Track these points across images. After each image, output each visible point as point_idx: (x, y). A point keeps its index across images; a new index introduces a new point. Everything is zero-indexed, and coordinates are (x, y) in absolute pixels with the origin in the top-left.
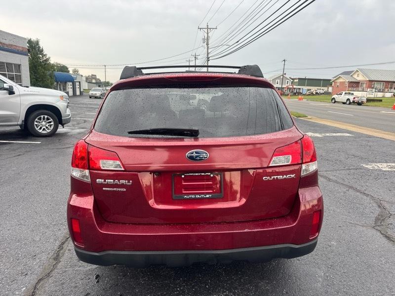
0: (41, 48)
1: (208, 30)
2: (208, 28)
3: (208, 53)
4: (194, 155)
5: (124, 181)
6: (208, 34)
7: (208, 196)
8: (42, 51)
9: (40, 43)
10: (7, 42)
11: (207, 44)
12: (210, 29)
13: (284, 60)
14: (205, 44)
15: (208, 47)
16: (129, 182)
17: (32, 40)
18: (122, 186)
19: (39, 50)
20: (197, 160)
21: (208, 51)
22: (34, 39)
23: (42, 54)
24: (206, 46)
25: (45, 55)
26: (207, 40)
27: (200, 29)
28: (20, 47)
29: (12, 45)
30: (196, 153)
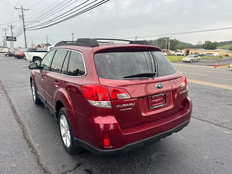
1: (22, 10)
2: (22, 9)
3: (24, 26)
4: (159, 86)
5: (131, 104)
6: (22, 12)
7: (162, 105)
11: (23, 19)
12: (24, 9)
13: (73, 34)
14: (21, 19)
15: (24, 22)
16: (133, 104)
18: (130, 107)
20: (160, 88)
21: (24, 24)
24: (22, 21)
26: (22, 17)
27: (16, 9)
30: (160, 84)
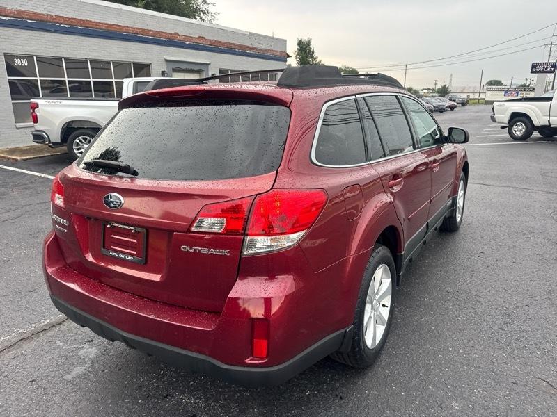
0: (312, 50)
4: (109, 199)
7: (129, 258)
8: (313, 53)
9: (311, 43)
10: (263, 47)
17: (303, 40)
19: (309, 51)
20: (111, 207)
22: (305, 39)
23: (312, 58)
25: (316, 58)
28: (277, 51)
29: (268, 50)
